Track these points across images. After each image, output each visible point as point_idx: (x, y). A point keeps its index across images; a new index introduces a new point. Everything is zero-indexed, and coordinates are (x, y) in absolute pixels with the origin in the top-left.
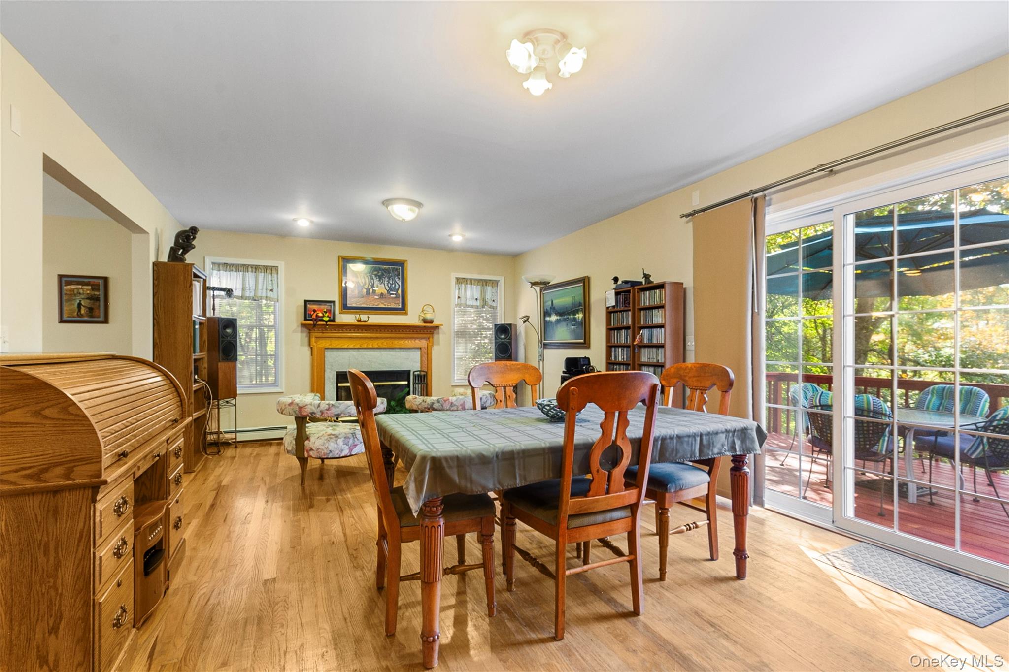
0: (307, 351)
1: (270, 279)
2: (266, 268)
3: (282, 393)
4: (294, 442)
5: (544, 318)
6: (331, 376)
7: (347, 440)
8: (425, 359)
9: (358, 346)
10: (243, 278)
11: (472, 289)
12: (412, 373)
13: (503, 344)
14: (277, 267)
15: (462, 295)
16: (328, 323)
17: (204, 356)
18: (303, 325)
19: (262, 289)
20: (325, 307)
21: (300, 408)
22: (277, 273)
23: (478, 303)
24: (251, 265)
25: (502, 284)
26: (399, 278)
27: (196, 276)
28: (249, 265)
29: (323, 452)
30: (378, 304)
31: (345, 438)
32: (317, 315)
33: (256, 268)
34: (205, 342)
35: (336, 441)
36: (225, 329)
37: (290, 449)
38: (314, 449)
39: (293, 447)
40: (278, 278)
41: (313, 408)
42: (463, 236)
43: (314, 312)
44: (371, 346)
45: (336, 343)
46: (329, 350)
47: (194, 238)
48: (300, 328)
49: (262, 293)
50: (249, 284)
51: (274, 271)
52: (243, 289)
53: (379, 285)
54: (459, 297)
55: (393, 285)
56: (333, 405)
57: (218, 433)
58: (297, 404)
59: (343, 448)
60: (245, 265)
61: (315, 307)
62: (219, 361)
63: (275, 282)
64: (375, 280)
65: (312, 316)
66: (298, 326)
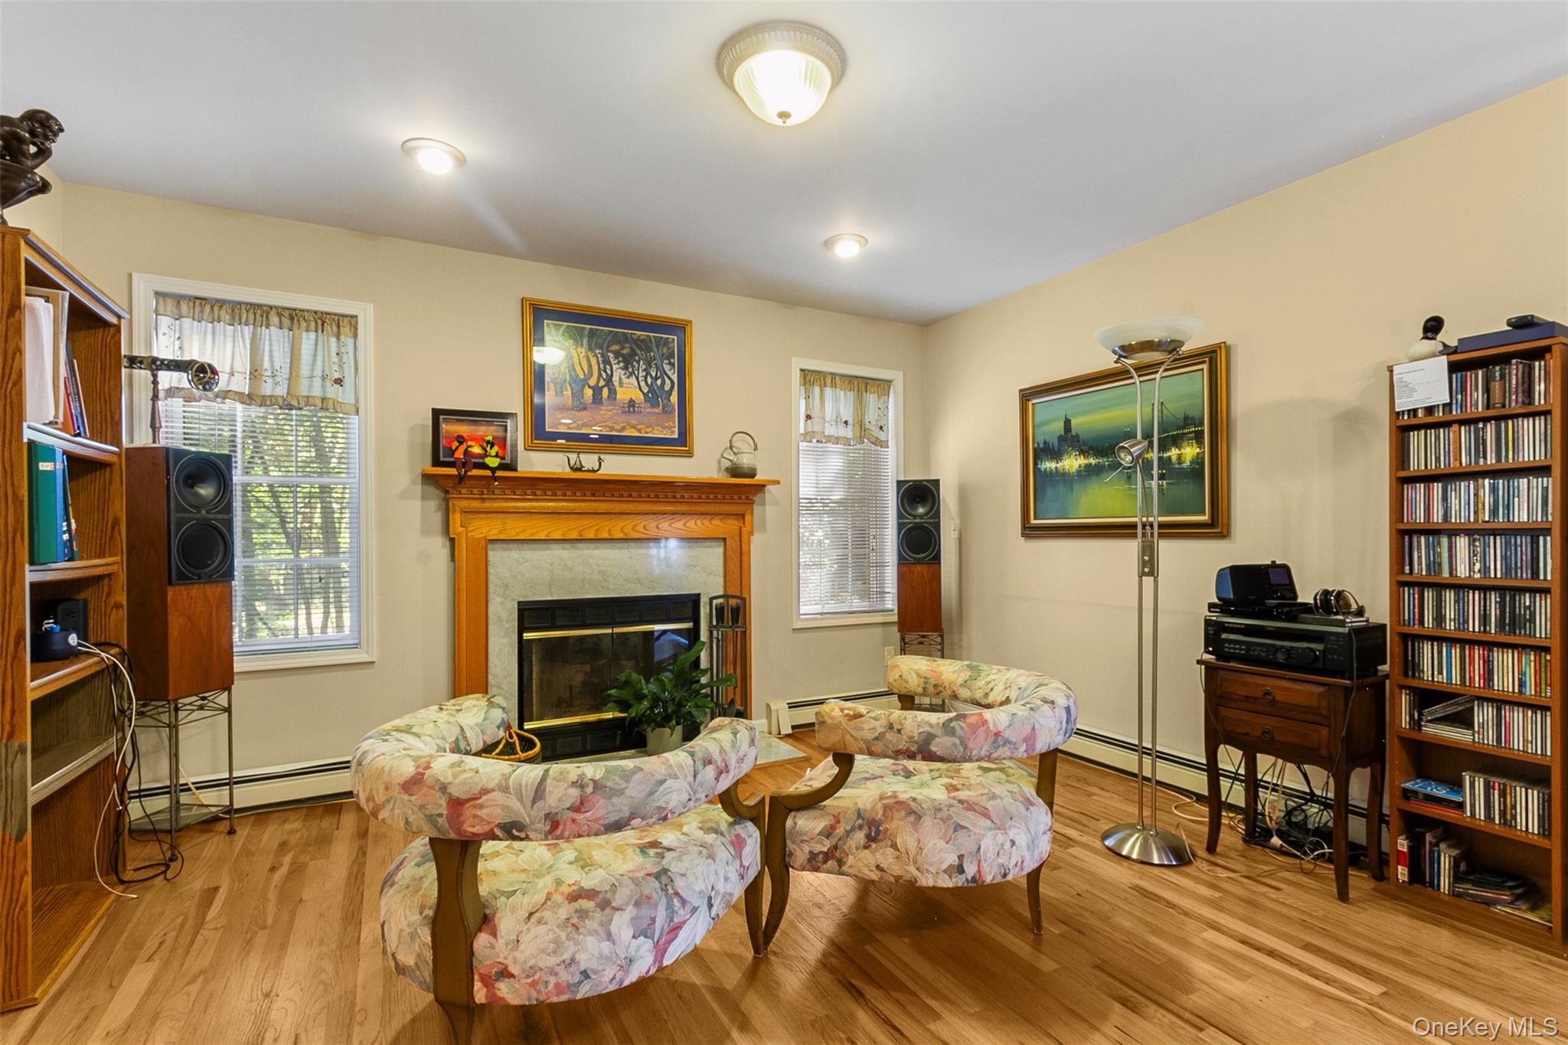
0: (438, 547)
1: (334, 350)
2: (322, 320)
3: (374, 662)
4: (426, 936)
5: (1035, 464)
6: (504, 615)
7: (647, 912)
8: (734, 564)
9: (574, 535)
10: (252, 344)
11: (836, 400)
12: (704, 600)
13: (918, 527)
14: (356, 317)
15: (815, 414)
16: (499, 473)
17: (115, 568)
18: (427, 478)
19: (312, 377)
20: (489, 432)
21: (457, 804)
22: (355, 336)
23: (848, 433)
24: (276, 307)
25: (897, 388)
26: (673, 365)
27: (37, 279)
28: (271, 307)
29: (552, 980)
30: (623, 429)
31: (637, 904)
32: (466, 452)
33: (292, 318)
34: (116, 522)
35: (606, 924)
36: (192, 487)
37: (408, 959)
38: (513, 969)
39: (419, 956)
40: (356, 348)
41: (516, 805)
42: (863, 240)
43: (461, 443)
44: (605, 535)
45: (515, 527)
46: (498, 546)
47: (44, 154)
48: (419, 487)
49: (311, 386)
50: (272, 361)
51: (346, 330)
52: (255, 374)
53: (625, 380)
54: (809, 417)
55: (659, 382)
56: (597, 785)
57: (174, 789)
58: (444, 788)
59: (632, 952)
60: (260, 306)
61: (463, 429)
62: (170, 583)
63: (349, 359)
64: (615, 367)
65: (453, 452)
66: (413, 482)
